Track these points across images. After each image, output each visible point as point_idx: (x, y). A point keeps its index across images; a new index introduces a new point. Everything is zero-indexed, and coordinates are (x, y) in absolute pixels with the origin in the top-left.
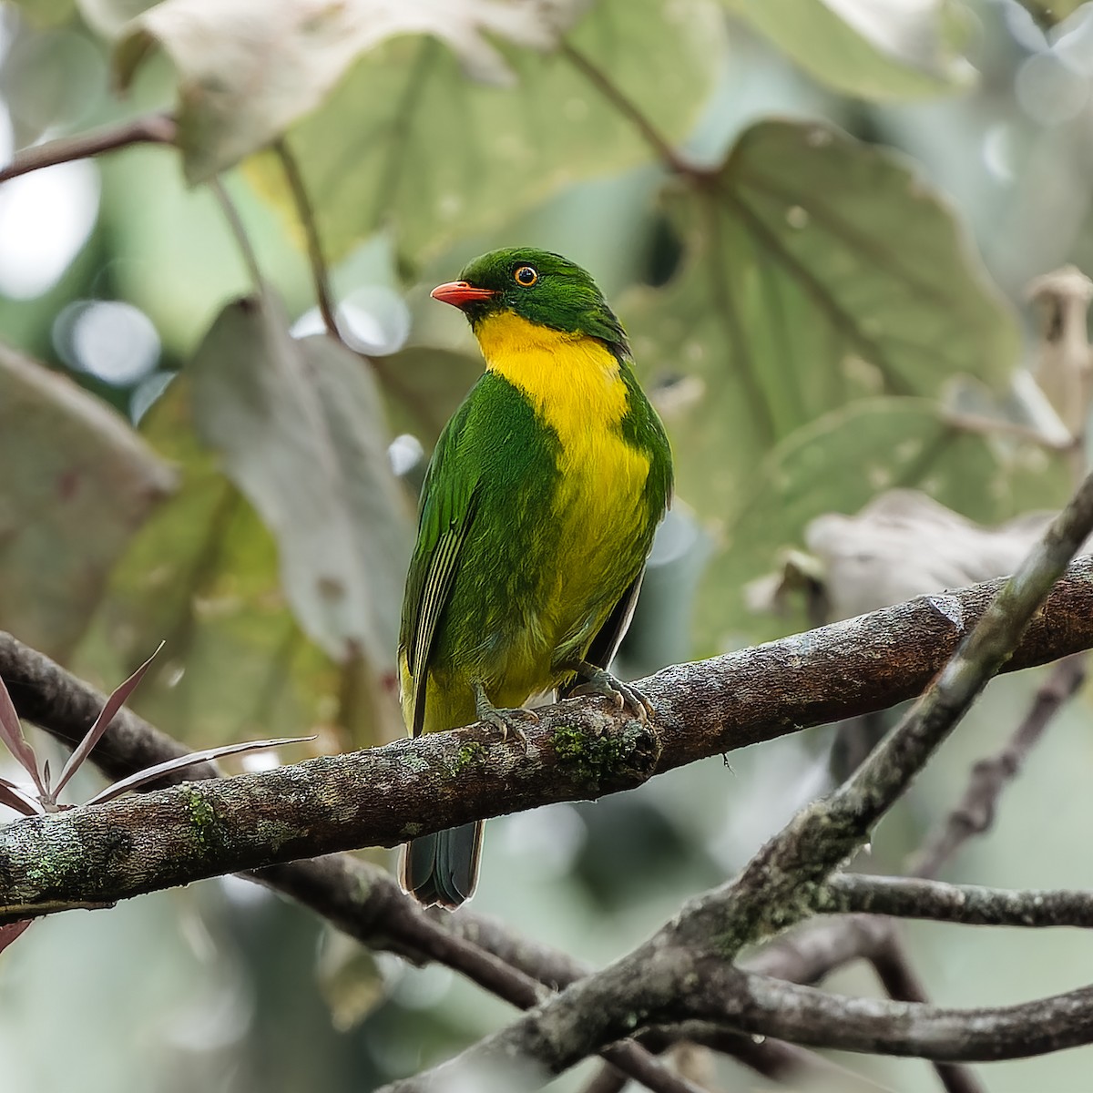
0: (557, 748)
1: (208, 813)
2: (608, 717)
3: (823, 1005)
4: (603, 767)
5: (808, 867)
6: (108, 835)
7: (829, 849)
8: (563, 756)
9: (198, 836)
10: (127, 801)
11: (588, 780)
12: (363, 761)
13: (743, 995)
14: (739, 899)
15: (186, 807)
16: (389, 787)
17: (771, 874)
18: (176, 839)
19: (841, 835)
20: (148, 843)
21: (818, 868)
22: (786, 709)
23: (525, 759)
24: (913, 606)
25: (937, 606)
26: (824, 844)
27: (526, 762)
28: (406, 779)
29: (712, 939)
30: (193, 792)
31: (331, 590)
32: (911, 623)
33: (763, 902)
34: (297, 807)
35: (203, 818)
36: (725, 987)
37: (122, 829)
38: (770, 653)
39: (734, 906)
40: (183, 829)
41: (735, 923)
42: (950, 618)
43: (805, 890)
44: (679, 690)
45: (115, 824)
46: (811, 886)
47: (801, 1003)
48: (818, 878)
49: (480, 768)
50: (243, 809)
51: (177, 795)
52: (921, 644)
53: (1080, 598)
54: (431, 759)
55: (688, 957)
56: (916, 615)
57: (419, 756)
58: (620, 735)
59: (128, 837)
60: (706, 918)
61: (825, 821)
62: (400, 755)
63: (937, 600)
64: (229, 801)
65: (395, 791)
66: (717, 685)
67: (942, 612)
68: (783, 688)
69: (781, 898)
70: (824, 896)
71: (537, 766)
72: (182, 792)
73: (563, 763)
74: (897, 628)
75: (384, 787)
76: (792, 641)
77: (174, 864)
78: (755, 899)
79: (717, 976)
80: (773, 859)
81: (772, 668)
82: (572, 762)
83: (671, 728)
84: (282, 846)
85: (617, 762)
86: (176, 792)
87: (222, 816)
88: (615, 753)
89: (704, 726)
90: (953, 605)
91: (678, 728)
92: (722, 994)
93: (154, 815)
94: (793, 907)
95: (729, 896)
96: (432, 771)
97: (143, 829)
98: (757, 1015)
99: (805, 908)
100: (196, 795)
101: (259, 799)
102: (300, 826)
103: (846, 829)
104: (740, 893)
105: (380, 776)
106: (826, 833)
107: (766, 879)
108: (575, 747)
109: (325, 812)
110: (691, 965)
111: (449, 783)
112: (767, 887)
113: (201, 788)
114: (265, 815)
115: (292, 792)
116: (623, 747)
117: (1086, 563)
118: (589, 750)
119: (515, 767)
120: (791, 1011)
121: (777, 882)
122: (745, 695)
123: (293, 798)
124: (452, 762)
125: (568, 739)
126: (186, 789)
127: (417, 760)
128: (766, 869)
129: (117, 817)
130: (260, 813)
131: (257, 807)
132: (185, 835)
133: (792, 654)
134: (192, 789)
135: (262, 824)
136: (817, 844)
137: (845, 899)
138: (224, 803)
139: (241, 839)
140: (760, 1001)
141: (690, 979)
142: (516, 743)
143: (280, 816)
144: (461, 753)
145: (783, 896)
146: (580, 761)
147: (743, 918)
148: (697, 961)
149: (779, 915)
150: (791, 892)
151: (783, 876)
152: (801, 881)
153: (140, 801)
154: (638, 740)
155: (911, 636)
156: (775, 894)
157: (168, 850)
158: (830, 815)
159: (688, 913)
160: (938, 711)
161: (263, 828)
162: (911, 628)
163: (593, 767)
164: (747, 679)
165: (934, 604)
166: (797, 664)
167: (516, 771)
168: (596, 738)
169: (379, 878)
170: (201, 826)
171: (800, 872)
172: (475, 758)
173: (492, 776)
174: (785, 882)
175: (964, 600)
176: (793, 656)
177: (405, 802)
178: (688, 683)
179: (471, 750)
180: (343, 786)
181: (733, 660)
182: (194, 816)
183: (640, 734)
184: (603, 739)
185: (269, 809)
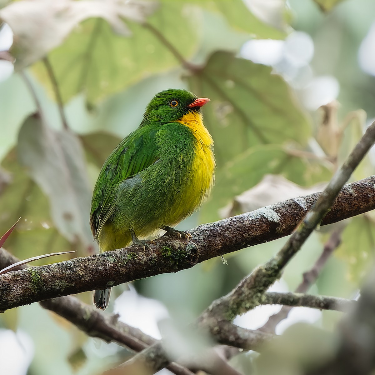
0: (163, 254)
1: (38, 278)
2: (180, 242)
3: (264, 338)
4: (179, 260)
5: (258, 288)
6: (2, 286)
7: (266, 281)
8: (165, 256)
9: (35, 286)
10: (9, 274)
11: (174, 265)
12: (93, 259)
13: (235, 334)
14: (234, 300)
15: (30, 276)
16: (103, 268)
17: (245, 291)
18: (27, 287)
19: (270, 276)
20: (17, 289)
21: (261, 288)
22: (244, 239)
23: (151, 258)
24: (288, 202)
25: (297, 202)
26: (264, 279)
27: (151, 259)
28: (109, 265)
29: (224, 314)
30: (33, 270)
31: (68, 217)
32: (288, 208)
33: (242, 301)
34: (70, 276)
35: (36, 280)
36: (229, 331)
37: (7, 284)
38: (238, 219)
39: (231, 302)
40: (29, 284)
41: (231, 309)
42: (302, 206)
43: (257, 296)
44: (206, 233)
45: (5, 282)
46: (259, 294)
47: (256, 336)
48: (261, 292)
49: (135, 261)
50: (51, 276)
51: (27, 272)
52: (292, 215)
53: (348, 199)
54: (118, 258)
55: (215, 321)
56: (289, 205)
57: (113, 257)
58: (185, 248)
59: (9, 287)
60: (221, 307)
61: (264, 271)
62: (106, 256)
63: (297, 200)
64: (45, 274)
65: (104, 269)
66: (219, 231)
67: (299, 204)
68: (242, 231)
69: (248, 299)
70: (264, 298)
71: (155, 260)
72: (28, 271)
73: (164, 259)
74: (283, 210)
75: (101, 268)
76: (245, 215)
77: (26, 296)
78: (239, 300)
79: (226, 327)
80: (245, 285)
81: (239, 224)
82: (168, 259)
83: (203, 246)
84: (65, 289)
85: (184, 259)
86: (26, 271)
87: (43, 279)
88: (183, 255)
89: (215, 245)
90: (303, 201)
91: (206, 246)
92: (228, 334)
93: (18, 279)
94: (253, 303)
95: (230, 299)
96: (118, 262)
97: (15, 284)
98: (240, 341)
99: (257, 302)
100: (33, 272)
101: (56, 273)
102: (71, 282)
103: (272, 274)
104: (234, 297)
105: (99, 264)
106: (264, 276)
107: (243, 293)
108: (169, 253)
109: (80, 277)
110: (216, 323)
111: (124, 266)
112: (243, 295)
113: (35, 269)
114: (58, 279)
115: (68, 270)
116: (186, 253)
117: (349, 186)
118: (174, 254)
119: (147, 261)
120: (252, 340)
121: (247, 293)
122: (229, 234)
123: (68, 273)
124: (125, 259)
125: (166, 250)
126: (30, 269)
127: (112, 258)
128: (243, 289)
129: (5, 280)
130: (56, 278)
131: (56, 275)
132: (30, 286)
133: (245, 219)
134: (32, 269)
135: (57, 282)
136: (261, 279)
137: (271, 299)
138: (44, 274)
139: (50, 287)
140: (241, 336)
141: (216, 328)
142: (148, 252)
143: (64, 279)
144: (128, 256)
145: (249, 298)
146: (171, 258)
147: (235, 306)
148: (219, 322)
149: (248, 305)
150: (252, 297)
151: (249, 291)
152: (256, 293)
153: (13, 274)
154: (191, 250)
155: (288, 213)
156: (246, 297)
157: (24, 291)
158: (266, 269)
159: (215, 305)
160: (304, 231)
161: (58, 283)
162: (288, 210)
163: (175, 260)
164: (230, 229)
165: (296, 201)
166: (247, 223)
167: (148, 262)
168: (176, 250)
169: (93, 311)
170: (35, 283)
171: (255, 290)
172: (133, 257)
173: (139, 264)
174: (250, 293)
175: (307, 200)
176: (246, 220)
177: (108, 274)
178: (209, 230)
179: (131, 255)
180: (86, 268)
181: (225, 222)
182: (33, 279)
183: (192, 248)
184: (179, 250)
185: (60, 276)
